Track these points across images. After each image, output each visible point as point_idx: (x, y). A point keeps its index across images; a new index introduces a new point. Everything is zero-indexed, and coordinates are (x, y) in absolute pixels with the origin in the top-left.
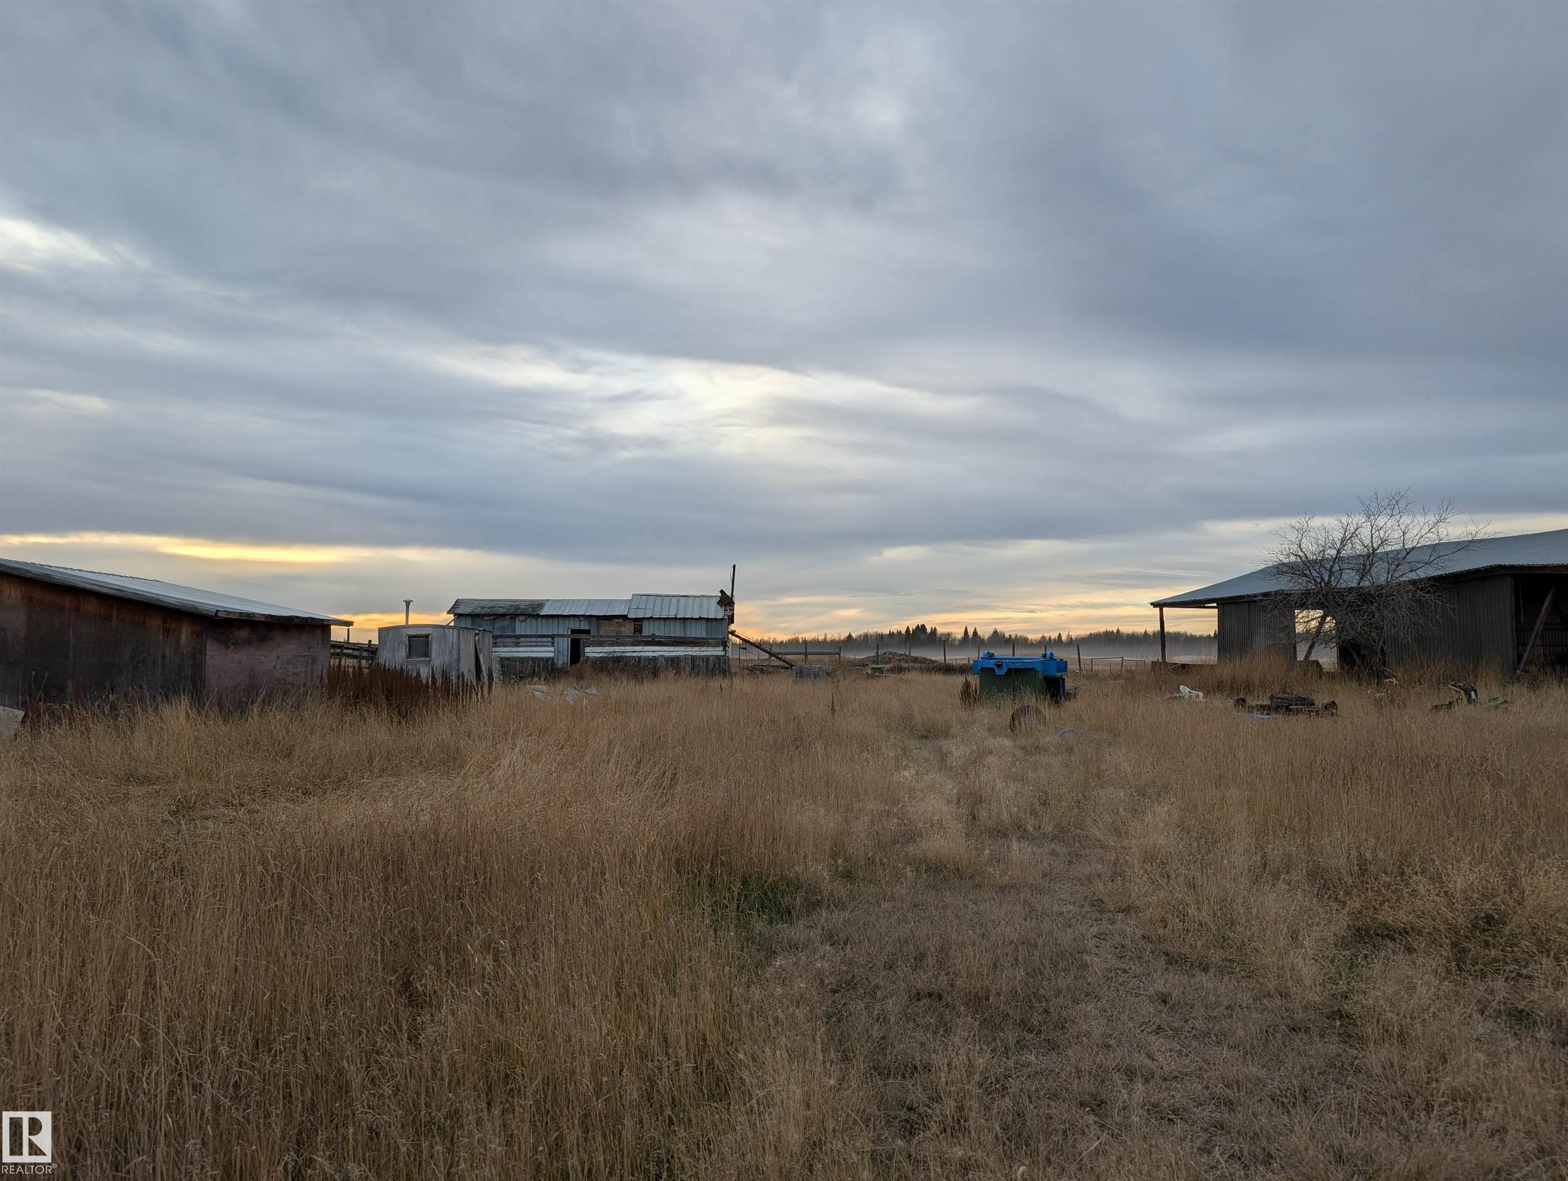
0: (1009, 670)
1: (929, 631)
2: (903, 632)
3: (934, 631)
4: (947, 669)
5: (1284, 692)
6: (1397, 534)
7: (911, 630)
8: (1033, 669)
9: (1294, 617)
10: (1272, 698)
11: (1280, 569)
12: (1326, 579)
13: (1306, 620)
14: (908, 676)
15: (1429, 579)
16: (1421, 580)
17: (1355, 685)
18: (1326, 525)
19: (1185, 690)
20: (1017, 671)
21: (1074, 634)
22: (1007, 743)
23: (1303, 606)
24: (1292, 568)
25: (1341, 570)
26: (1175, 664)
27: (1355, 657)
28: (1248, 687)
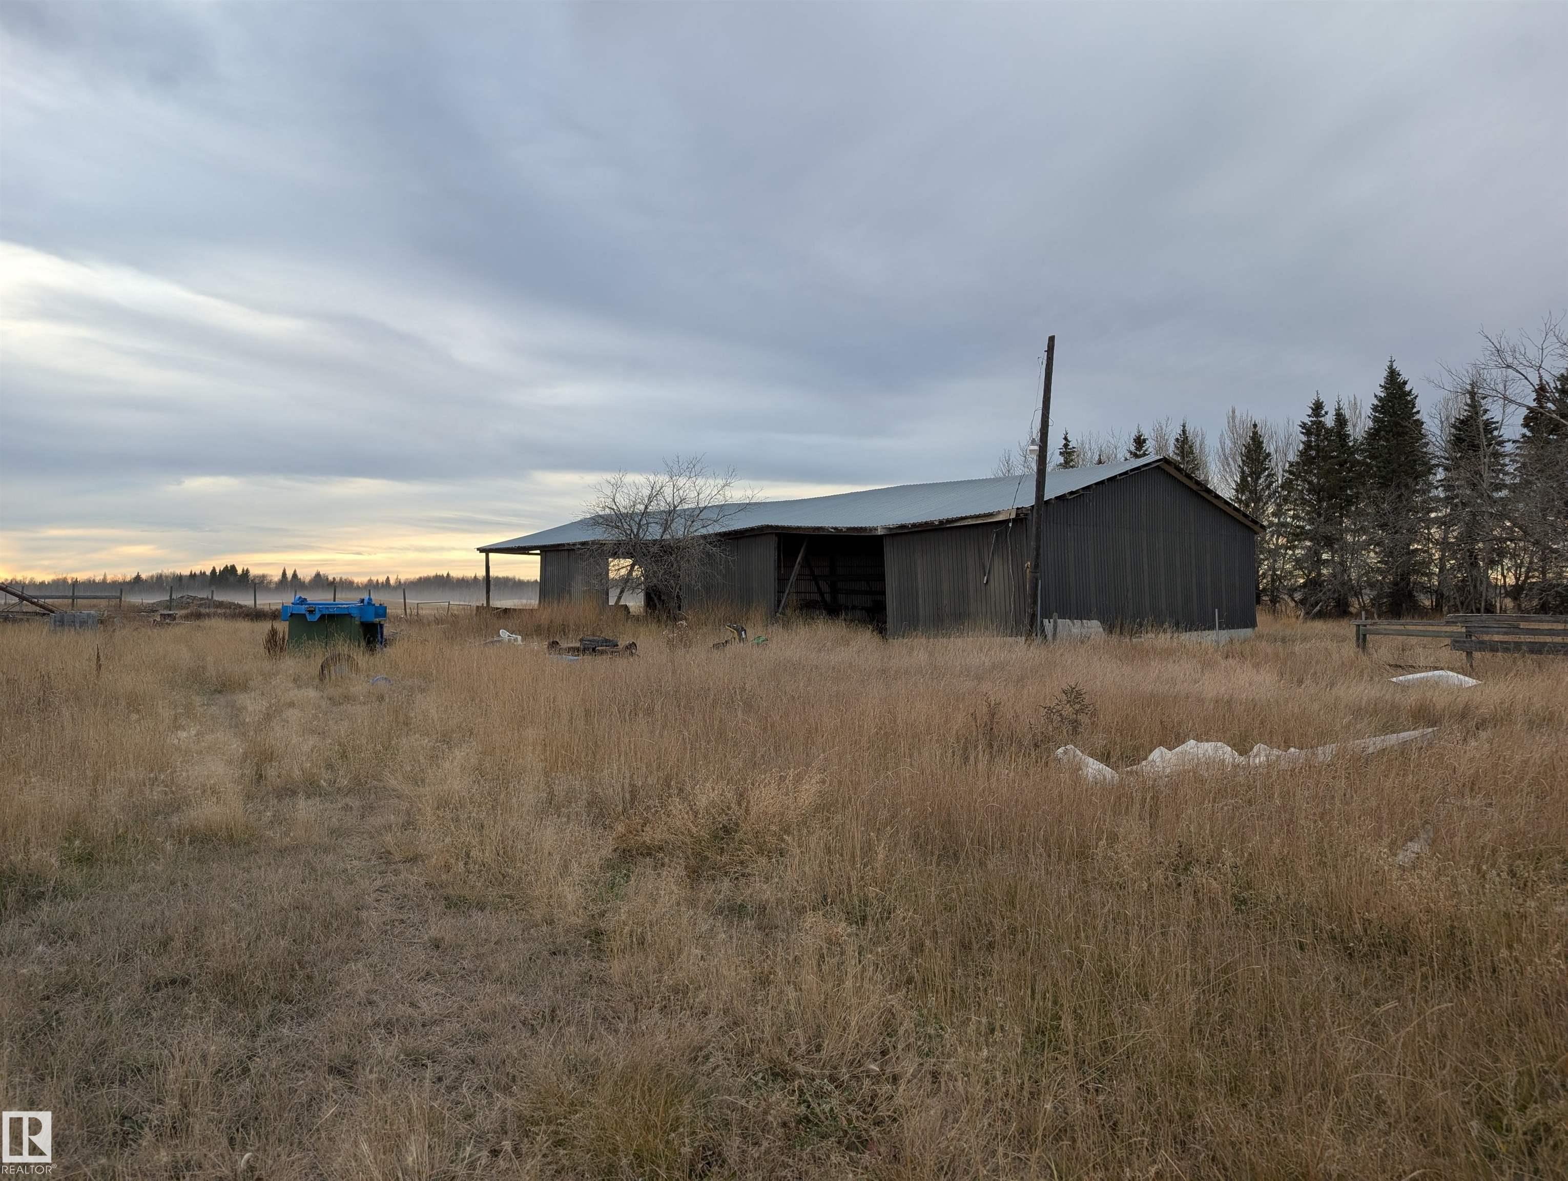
0: (323, 617)
1: (240, 572)
2: (208, 573)
3: (246, 573)
4: (256, 615)
5: (593, 635)
6: (693, 494)
7: (218, 571)
8: (349, 615)
9: (608, 564)
10: (581, 640)
11: (596, 521)
12: (635, 531)
13: (617, 568)
14: (207, 623)
15: (716, 534)
16: (710, 535)
17: (654, 626)
18: (637, 481)
19: (504, 634)
20: (331, 617)
21: (403, 578)
22: (312, 693)
23: (615, 555)
24: (607, 520)
25: (648, 524)
26: (497, 609)
27: (656, 601)
28: (564, 630)
